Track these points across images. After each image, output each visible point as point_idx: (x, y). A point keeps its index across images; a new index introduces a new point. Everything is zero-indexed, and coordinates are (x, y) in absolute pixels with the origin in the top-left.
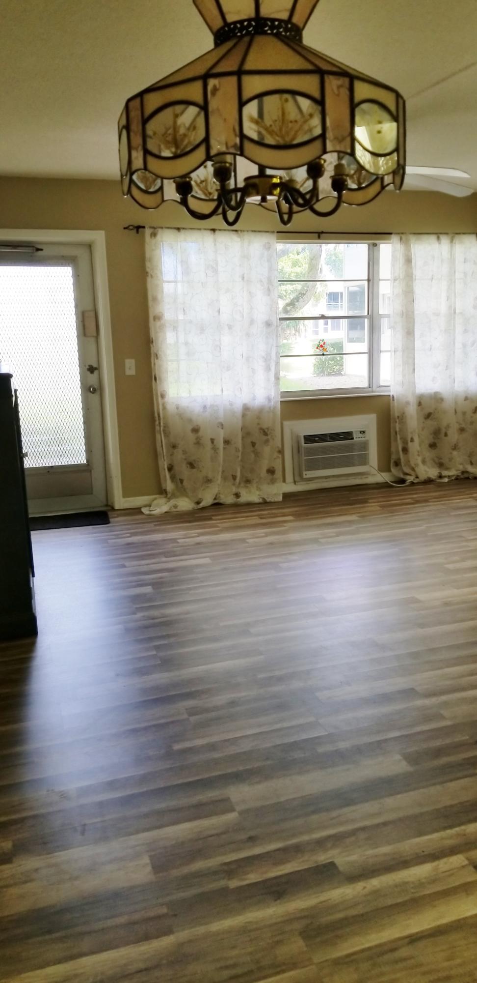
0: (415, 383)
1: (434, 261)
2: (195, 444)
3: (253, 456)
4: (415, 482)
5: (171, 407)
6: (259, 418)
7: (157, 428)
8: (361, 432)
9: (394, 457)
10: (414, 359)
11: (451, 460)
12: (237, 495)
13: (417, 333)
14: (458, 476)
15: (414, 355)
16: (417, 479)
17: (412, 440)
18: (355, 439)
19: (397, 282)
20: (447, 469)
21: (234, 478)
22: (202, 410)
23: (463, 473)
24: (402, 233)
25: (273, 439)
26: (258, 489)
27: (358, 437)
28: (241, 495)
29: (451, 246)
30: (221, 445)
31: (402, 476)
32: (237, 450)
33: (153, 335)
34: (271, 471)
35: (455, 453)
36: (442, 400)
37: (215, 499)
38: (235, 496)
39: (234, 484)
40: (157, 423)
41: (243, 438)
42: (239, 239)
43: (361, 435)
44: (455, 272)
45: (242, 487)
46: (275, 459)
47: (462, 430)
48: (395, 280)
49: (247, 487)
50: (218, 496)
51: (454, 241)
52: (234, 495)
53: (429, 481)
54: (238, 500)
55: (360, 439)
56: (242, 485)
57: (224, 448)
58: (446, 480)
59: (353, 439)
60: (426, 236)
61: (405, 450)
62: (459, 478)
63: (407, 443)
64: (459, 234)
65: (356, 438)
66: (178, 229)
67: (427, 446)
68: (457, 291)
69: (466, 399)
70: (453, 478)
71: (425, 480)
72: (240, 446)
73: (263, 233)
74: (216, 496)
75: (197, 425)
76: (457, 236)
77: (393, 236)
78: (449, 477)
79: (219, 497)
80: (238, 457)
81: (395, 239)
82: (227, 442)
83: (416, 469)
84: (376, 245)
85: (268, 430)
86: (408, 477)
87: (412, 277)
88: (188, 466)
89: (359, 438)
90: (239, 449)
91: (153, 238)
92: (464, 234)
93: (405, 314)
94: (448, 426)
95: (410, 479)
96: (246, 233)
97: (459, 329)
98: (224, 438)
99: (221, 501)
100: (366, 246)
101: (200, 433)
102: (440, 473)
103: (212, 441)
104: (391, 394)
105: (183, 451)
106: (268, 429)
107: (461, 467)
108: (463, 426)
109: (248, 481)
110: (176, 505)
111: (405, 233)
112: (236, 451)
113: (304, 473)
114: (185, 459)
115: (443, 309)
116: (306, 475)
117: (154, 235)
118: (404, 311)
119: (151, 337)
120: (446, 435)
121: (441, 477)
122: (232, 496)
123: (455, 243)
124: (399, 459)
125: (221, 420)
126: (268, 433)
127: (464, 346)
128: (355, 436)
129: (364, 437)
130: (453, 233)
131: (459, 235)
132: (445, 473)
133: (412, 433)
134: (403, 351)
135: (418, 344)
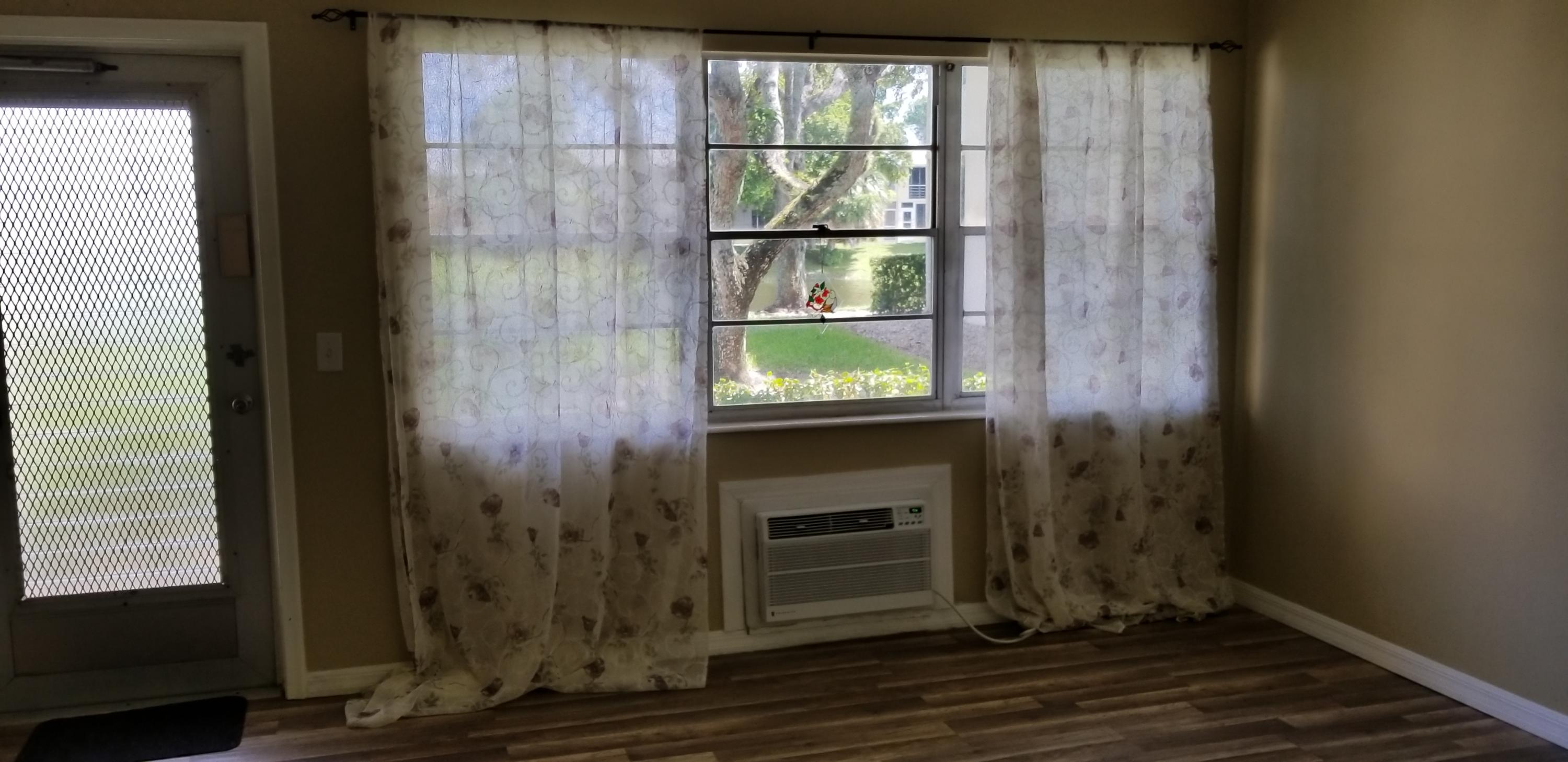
0: (1044, 394)
1: (1091, 106)
2: (489, 540)
3: (639, 568)
4: (1044, 630)
5: (430, 450)
6: (655, 474)
7: (393, 501)
8: (911, 511)
9: (993, 567)
10: (1043, 336)
11: (1131, 576)
12: (595, 668)
13: (1051, 276)
14: (1148, 615)
15: (1043, 327)
16: (1049, 624)
17: (1038, 532)
18: (897, 528)
19: (1002, 153)
20: (1123, 596)
21: (588, 624)
22: (506, 458)
23: (1160, 608)
24: (1015, 40)
25: (690, 530)
26: (650, 651)
27: (904, 521)
28: (606, 665)
29: (1134, 73)
30: (556, 543)
31: (1013, 615)
32: (596, 556)
33: (385, 273)
34: (683, 608)
35: (1142, 559)
36: (1110, 431)
37: (537, 678)
38: (589, 671)
39: (587, 642)
40: (393, 489)
41: (615, 524)
42: (607, 47)
43: (912, 517)
44: (1141, 134)
45: (610, 645)
46: (692, 577)
47: (1157, 503)
48: (997, 148)
49: (623, 645)
50: (545, 671)
51: (1139, 61)
52: (585, 668)
53: (1078, 630)
54: (596, 681)
55: (910, 527)
56: (612, 639)
57: (565, 552)
58: (1120, 627)
59: (891, 526)
60: (1072, 48)
61: (1021, 552)
62: (1151, 620)
63: (1026, 536)
64: (1154, 44)
65: (901, 524)
66: (454, 21)
67: (1076, 540)
68: (1146, 176)
69: (1168, 429)
70: (1137, 621)
71: (1068, 627)
72: (605, 546)
73: (672, 35)
74: (541, 670)
75: (495, 496)
76: (1145, 49)
77: (991, 45)
78: (1127, 617)
79: (549, 673)
80: (599, 574)
81: (997, 52)
82: (571, 535)
83: (1047, 600)
84: (953, 66)
85: (677, 508)
86: (1026, 620)
87: (1038, 142)
88: (473, 593)
89: (907, 523)
90: (600, 554)
91: (389, 40)
92: (1164, 44)
93: (1020, 229)
94: (1125, 497)
95: (1034, 624)
96: (625, 32)
97: (1151, 266)
98: (563, 525)
99: (552, 686)
100: (929, 69)
101: (502, 516)
102: (1105, 608)
103: (532, 533)
104: (987, 414)
105: (459, 557)
106: (677, 502)
107: (1155, 594)
108: (1159, 494)
109: (626, 631)
110: (432, 695)
111: (1022, 40)
112: (594, 559)
113: (769, 610)
114: (466, 578)
115: (1114, 217)
116: (773, 614)
117: (390, 33)
118: (1020, 222)
119: (380, 281)
120: (1120, 516)
121: (1107, 617)
122: (582, 671)
123: (1142, 66)
124: (1006, 572)
125: (556, 485)
126: (679, 512)
127: (1164, 305)
128: (896, 519)
129: (920, 522)
130: (1138, 43)
131: (1152, 49)
132: (1118, 607)
133: (1037, 514)
134: (1017, 316)
135: (1052, 298)
